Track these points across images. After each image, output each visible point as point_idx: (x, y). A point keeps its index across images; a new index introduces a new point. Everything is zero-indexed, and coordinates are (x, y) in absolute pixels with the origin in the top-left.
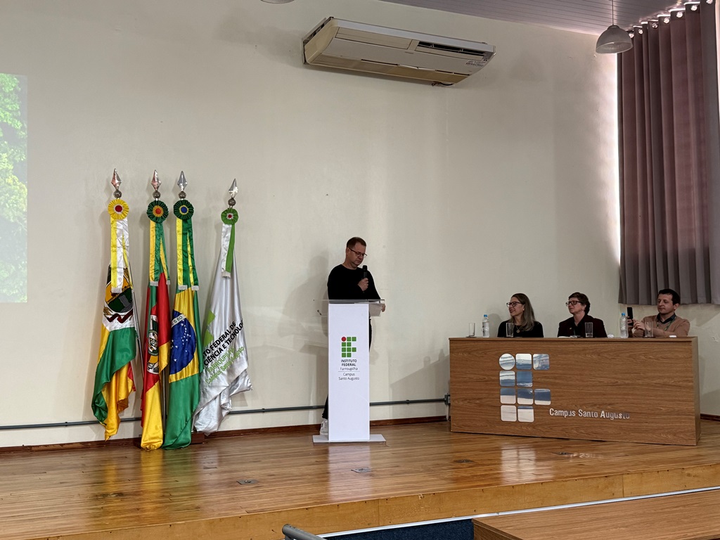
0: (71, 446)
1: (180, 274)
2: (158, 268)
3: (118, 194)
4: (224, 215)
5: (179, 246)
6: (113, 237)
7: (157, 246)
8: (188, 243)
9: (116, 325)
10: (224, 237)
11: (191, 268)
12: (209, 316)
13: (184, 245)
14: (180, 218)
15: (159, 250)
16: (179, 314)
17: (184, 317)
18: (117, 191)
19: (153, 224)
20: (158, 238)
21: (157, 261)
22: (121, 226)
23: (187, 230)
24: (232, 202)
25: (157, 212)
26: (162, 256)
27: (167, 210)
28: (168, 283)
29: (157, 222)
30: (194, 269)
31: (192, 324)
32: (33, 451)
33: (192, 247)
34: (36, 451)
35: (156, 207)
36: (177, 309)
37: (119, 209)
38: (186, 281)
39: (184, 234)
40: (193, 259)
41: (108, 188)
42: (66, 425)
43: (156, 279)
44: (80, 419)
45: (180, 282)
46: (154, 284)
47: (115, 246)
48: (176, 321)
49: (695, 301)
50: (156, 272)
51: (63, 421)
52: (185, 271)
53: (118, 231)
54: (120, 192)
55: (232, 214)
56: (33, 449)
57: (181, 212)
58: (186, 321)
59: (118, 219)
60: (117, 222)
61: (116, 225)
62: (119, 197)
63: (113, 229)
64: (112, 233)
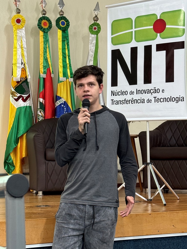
1: (61, 70)
2: (45, 65)
4: (91, 28)
5: (60, 49)
6: (15, 41)
7: (45, 49)
8: (66, 47)
9: (21, 103)
10: (91, 44)
11: (68, 65)
13: (63, 49)
14: (60, 29)
15: (46, 52)
16: (60, 98)
17: (64, 101)
18: (18, 9)
19: (41, 33)
20: (45, 43)
21: (45, 60)
23: (65, 38)
24: (96, 18)
25: (44, 24)
26: (48, 57)
27: (51, 23)
28: (52, 75)
29: (44, 32)
30: (70, 66)
31: (70, 105)
33: (69, 51)
35: (44, 21)
36: (58, 95)
38: (65, 75)
39: (63, 41)
40: (69, 59)
43: (44, 72)
45: (61, 75)
46: (43, 76)
47: (16, 48)
48: (58, 103)
50: (45, 67)
52: (64, 67)
53: (18, 38)
54: (20, 10)
55: (97, 27)
57: (61, 25)
58: (65, 103)
59: (18, 29)
60: (18, 31)
61: (17, 33)
62: (19, 13)
63: (14, 36)
64: (14, 39)
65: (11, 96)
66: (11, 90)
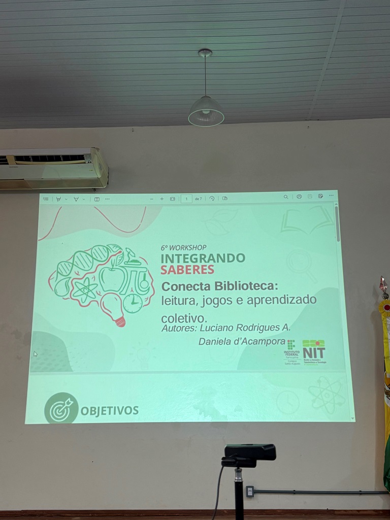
0: (365, 512)
3: (386, 297)
6: (385, 331)
18: (385, 293)
32: (336, 515)
34: (340, 515)
37: (387, 308)
42: (360, 493)
44: (373, 489)
47: (387, 339)
51: (357, 490)
53: (388, 326)
54: (388, 295)
56: (336, 512)
59: (388, 316)
60: (387, 319)
61: (387, 321)
62: (387, 298)
63: (384, 325)
64: (384, 328)
65: (385, 396)
66: (385, 389)
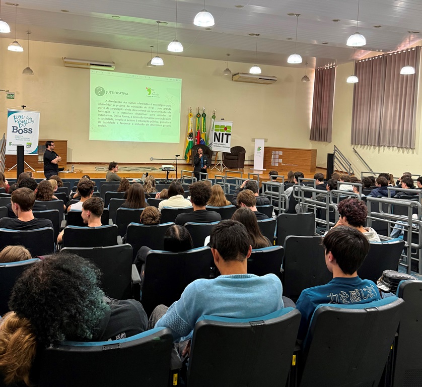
3: (191, 112)
4: (213, 116)
5: (203, 123)
6: (189, 121)
8: (205, 123)
9: (190, 140)
10: (212, 121)
12: (208, 139)
15: (198, 124)
17: (203, 139)
19: (197, 118)
20: (198, 122)
22: (191, 119)
23: (205, 120)
24: (214, 114)
25: (198, 116)
26: (199, 126)
27: (201, 115)
28: (200, 131)
31: (205, 140)
36: (201, 137)
37: (191, 115)
38: (204, 131)
40: (205, 126)
41: (188, 110)
43: (198, 131)
44: (182, 159)
45: (202, 131)
47: (190, 123)
48: (201, 140)
49: (324, 141)
50: (198, 129)
52: (204, 129)
57: (203, 116)
